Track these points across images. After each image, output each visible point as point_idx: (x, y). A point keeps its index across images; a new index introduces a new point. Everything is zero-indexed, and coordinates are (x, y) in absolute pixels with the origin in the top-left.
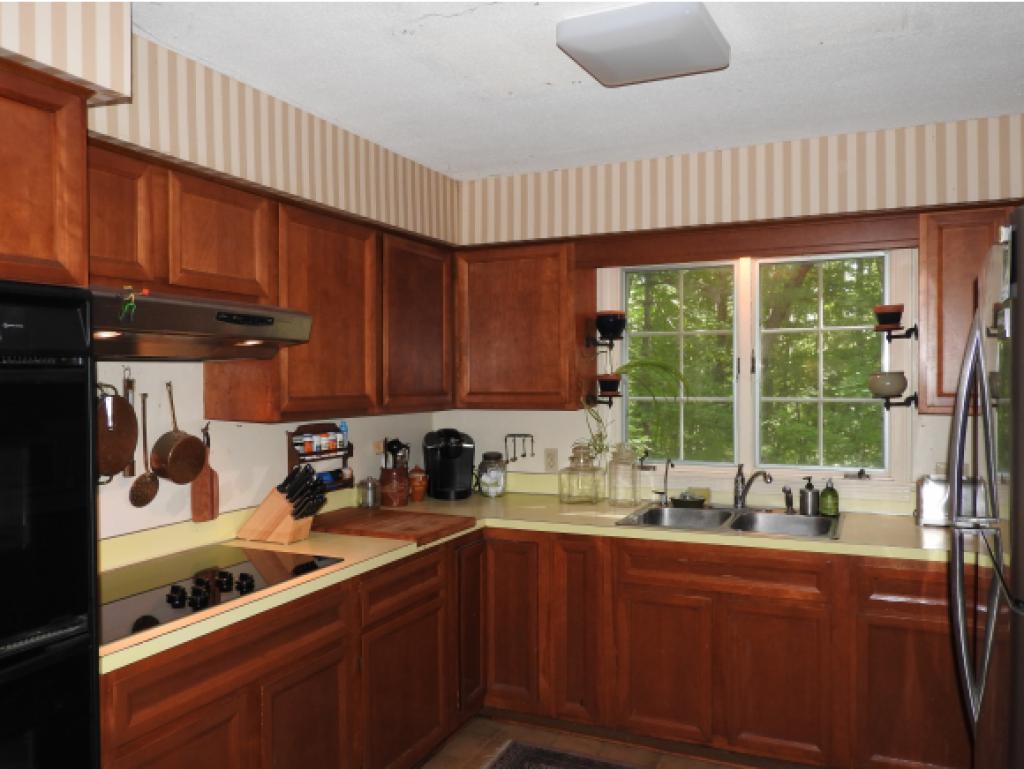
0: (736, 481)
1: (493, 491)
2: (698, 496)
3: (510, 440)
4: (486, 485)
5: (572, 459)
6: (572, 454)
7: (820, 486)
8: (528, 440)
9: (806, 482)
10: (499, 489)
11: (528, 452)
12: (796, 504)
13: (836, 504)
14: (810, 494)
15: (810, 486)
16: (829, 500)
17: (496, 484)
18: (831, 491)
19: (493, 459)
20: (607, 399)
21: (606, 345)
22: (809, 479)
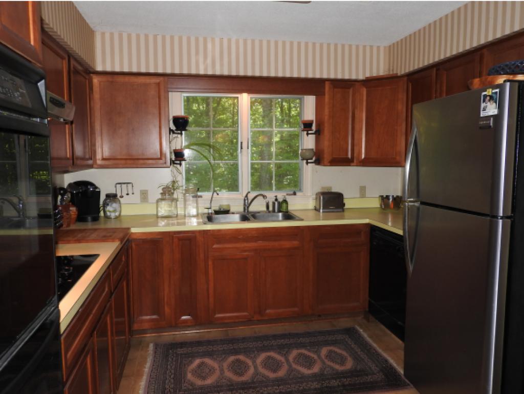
0: (245, 200)
1: (113, 215)
2: (226, 208)
3: (118, 186)
4: (110, 212)
5: (162, 194)
6: (162, 192)
7: (280, 200)
8: (130, 186)
9: (275, 198)
10: (117, 214)
11: (130, 193)
12: (271, 209)
13: (287, 207)
14: (276, 203)
15: (276, 200)
16: (284, 205)
17: (115, 211)
18: (285, 201)
19: (112, 197)
20: (178, 162)
21: (178, 133)
22: (276, 196)
